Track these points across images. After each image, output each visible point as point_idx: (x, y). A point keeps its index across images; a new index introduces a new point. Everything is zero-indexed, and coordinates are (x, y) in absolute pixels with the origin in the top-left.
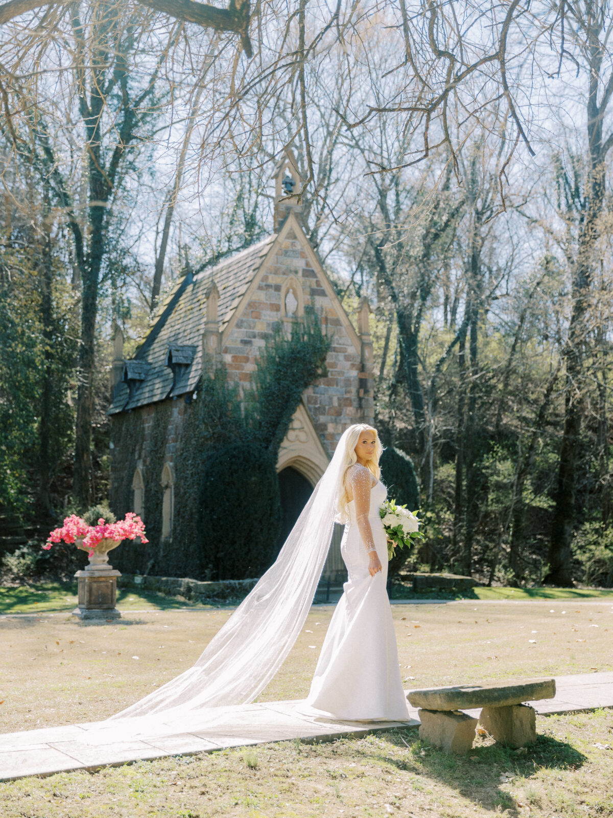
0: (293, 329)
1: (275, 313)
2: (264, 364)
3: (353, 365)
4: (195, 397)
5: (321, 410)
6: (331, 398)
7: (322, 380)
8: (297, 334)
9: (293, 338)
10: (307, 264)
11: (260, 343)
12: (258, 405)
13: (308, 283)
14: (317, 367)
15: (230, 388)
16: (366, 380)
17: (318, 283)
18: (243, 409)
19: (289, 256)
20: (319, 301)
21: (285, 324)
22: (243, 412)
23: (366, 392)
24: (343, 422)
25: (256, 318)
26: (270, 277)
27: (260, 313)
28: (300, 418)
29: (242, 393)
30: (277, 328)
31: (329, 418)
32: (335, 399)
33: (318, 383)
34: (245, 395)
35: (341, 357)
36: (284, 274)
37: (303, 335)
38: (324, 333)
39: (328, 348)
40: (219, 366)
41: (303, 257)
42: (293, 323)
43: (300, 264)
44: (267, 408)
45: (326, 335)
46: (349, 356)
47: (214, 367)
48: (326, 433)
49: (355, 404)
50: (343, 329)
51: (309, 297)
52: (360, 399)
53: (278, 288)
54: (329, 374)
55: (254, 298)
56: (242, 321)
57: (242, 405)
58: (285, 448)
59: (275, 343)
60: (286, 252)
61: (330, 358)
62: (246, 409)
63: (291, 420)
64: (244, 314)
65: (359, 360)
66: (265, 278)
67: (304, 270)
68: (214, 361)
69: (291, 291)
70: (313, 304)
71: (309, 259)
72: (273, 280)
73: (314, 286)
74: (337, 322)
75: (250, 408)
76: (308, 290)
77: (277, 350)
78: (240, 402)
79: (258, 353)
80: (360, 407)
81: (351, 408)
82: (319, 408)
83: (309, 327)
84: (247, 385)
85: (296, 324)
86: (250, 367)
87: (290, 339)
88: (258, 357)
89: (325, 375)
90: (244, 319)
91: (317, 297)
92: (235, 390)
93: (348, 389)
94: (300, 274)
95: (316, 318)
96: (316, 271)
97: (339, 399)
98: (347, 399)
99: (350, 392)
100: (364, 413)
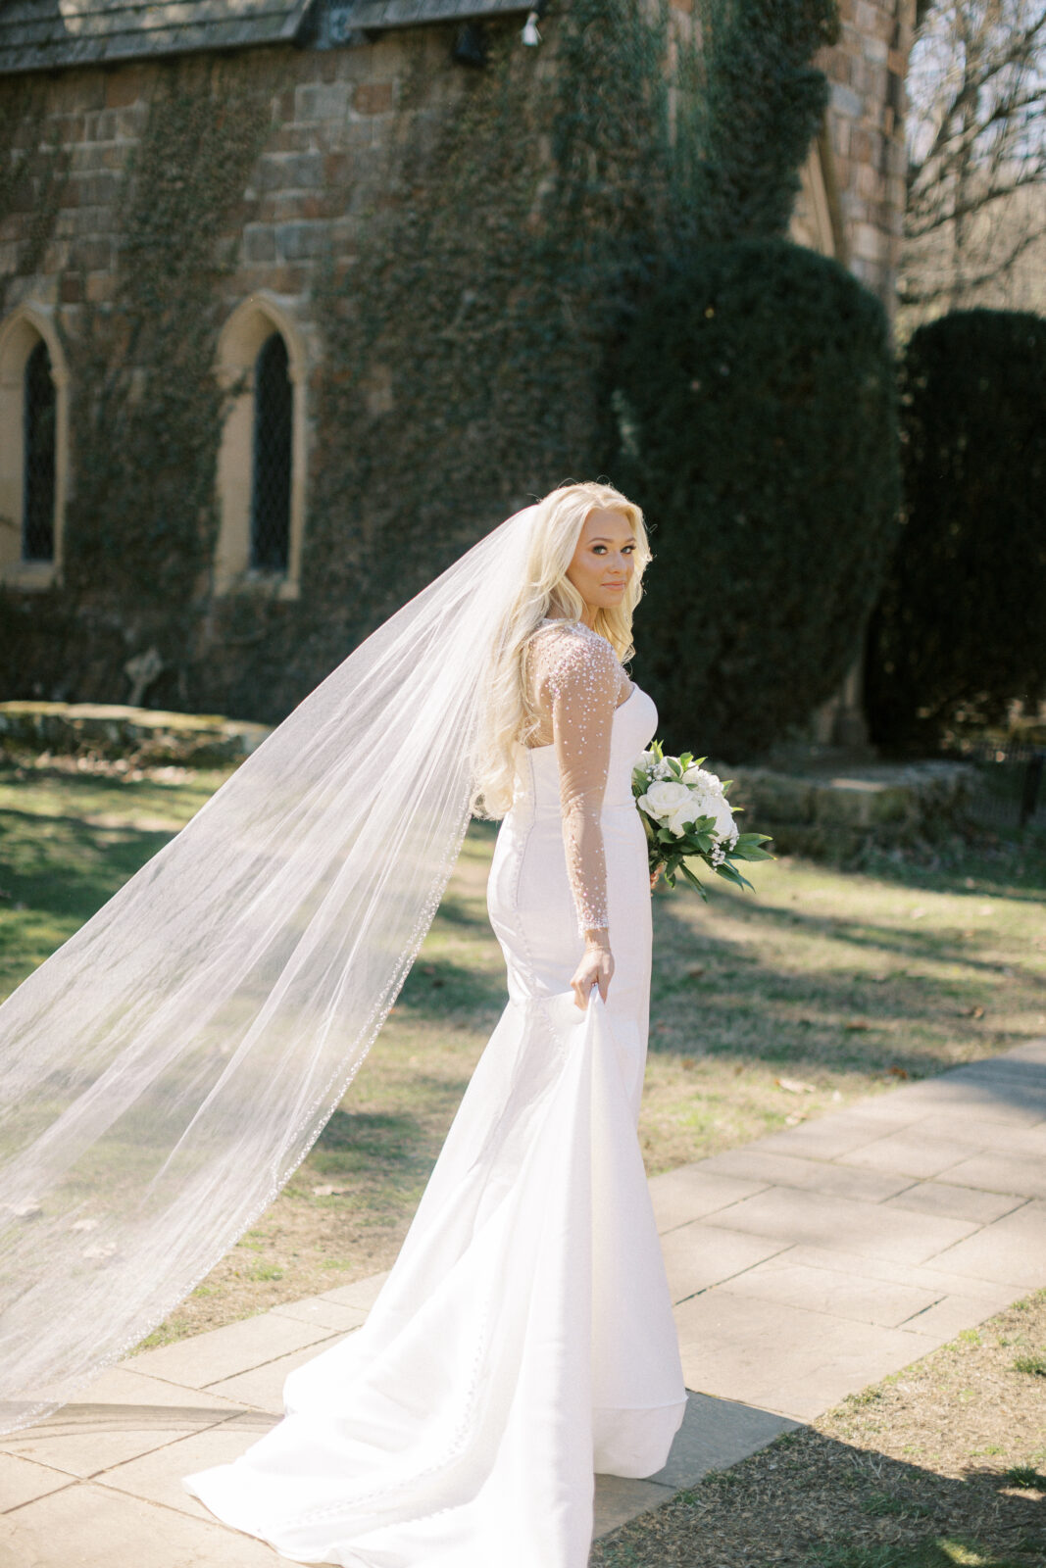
3: (880, 20)
4: (530, 35)
15: (650, 20)
18: (672, 112)
22: (673, 127)
23: (897, 121)
29: (672, 50)
34: (680, 61)
49: (876, 155)
52: (886, 144)
54: (841, 37)
78: (668, 84)
81: (869, 170)
84: (684, 21)
89: (833, 36)
92: (659, 35)
93: (868, 101)
97: (851, 134)
98: (863, 136)
99: (870, 112)
100: (889, 193)
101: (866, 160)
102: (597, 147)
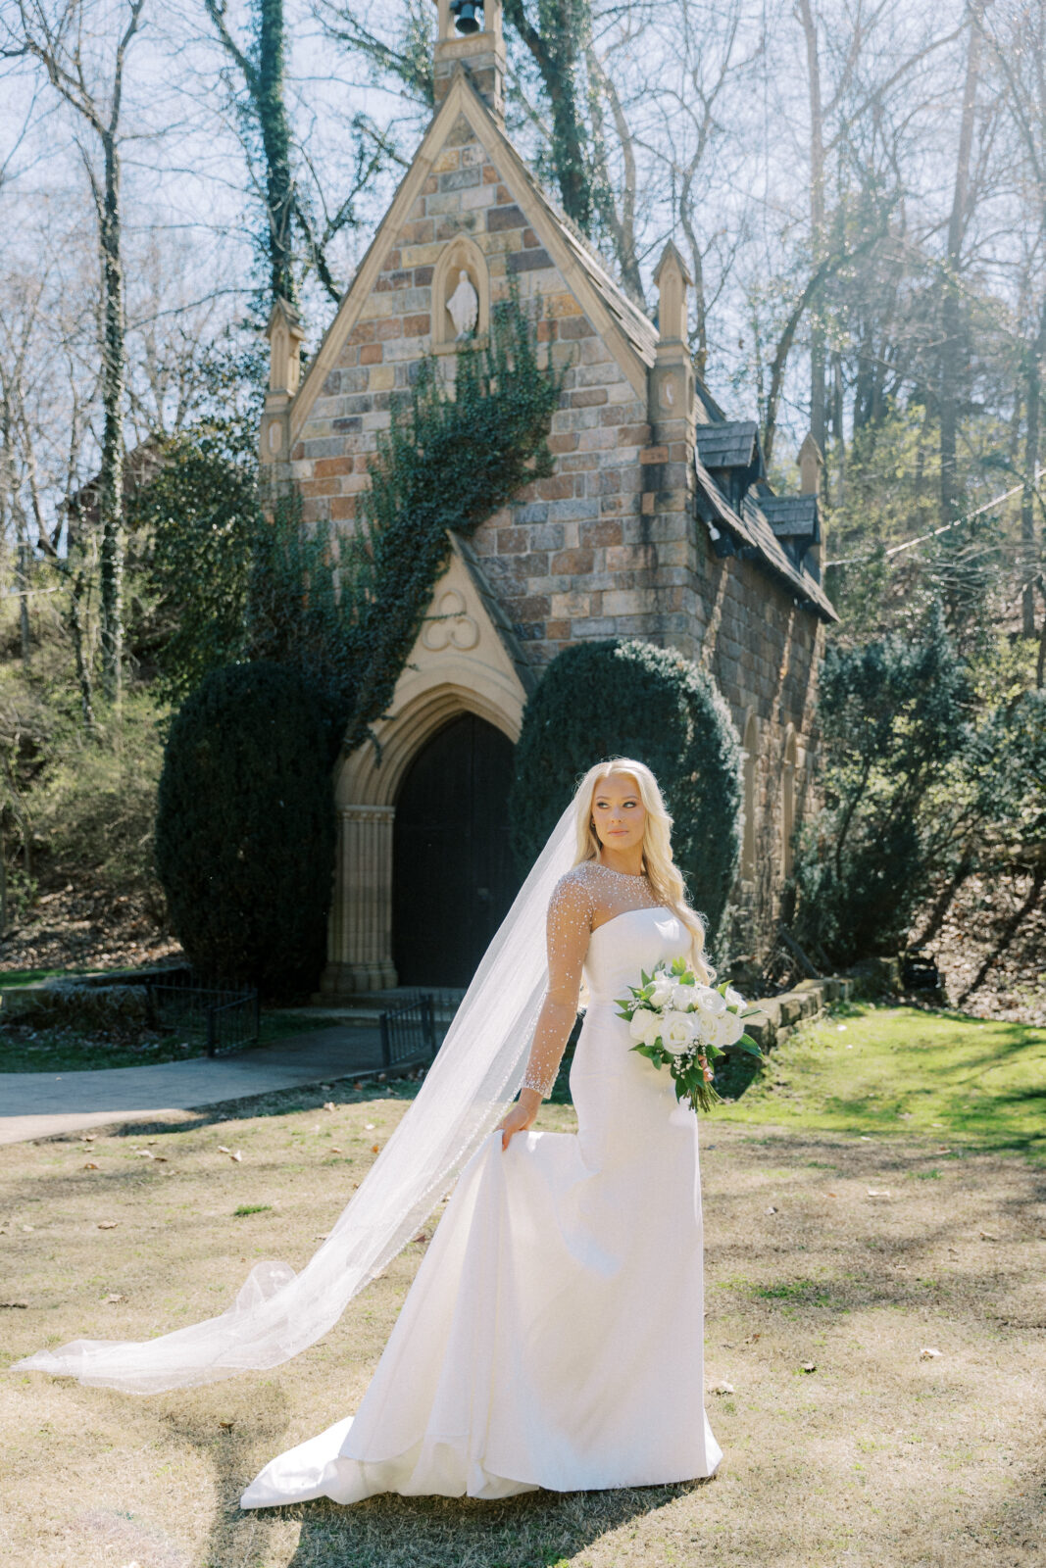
0: (461, 367)
1: (415, 340)
2: (385, 471)
3: (624, 432)
5: (537, 564)
6: (560, 531)
7: (536, 486)
8: (469, 378)
9: (459, 392)
10: (501, 196)
11: (378, 420)
12: (372, 569)
13: (501, 244)
14: (521, 454)
15: (310, 538)
16: (662, 466)
17: (529, 239)
19: (453, 189)
20: (532, 283)
21: (441, 360)
22: (338, 592)
23: (663, 497)
24: (595, 586)
25: (372, 362)
26: (405, 253)
27: (380, 347)
28: (455, 590)
29: (335, 548)
30: (422, 375)
31: (556, 579)
32: (572, 530)
33: (523, 494)
34: (343, 551)
35: (590, 416)
36: (440, 237)
37: (487, 379)
38: (541, 363)
39: (554, 396)
40: (285, 491)
41: (490, 181)
42: (461, 354)
43: (480, 199)
45: (549, 369)
46: (618, 408)
47: (274, 496)
48: (548, 620)
49: (631, 535)
50: (597, 341)
51: (503, 279)
52: (645, 521)
53: (424, 276)
54: (556, 468)
55: (365, 314)
56: (338, 376)
57: (336, 577)
58: (413, 667)
59: (416, 414)
60: (446, 180)
61: (559, 425)
62: (345, 583)
63: (428, 599)
64: (343, 359)
65: (644, 417)
66: (395, 257)
67: (490, 213)
68: (273, 482)
69: (463, 274)
70: (515, 293)
71: (506, 182)
72: (409, 261)
73: (518, 245)
74: (581, 328)
75: (354, 579)
76: (501, 261)
77: (418, 426)
79: (374, 446)
80: (646, 541)
81: (619, 549)
82: (529, 557)
83: (502, 357)
84: (347, 525)
85: (466, 354)
86: (356, 483)
87: (453, 398)
88: (374, 455)
89: (544, 471)
90: (342, 371)
91: (524, 276)
92: (320, 543)
93: (611, 498)
94: (481, 225)
95: (523, 326)
96: (522, 207)
97: (583, 529)
98: (605, 526)
99: (615, 506)
100: (655, 557)
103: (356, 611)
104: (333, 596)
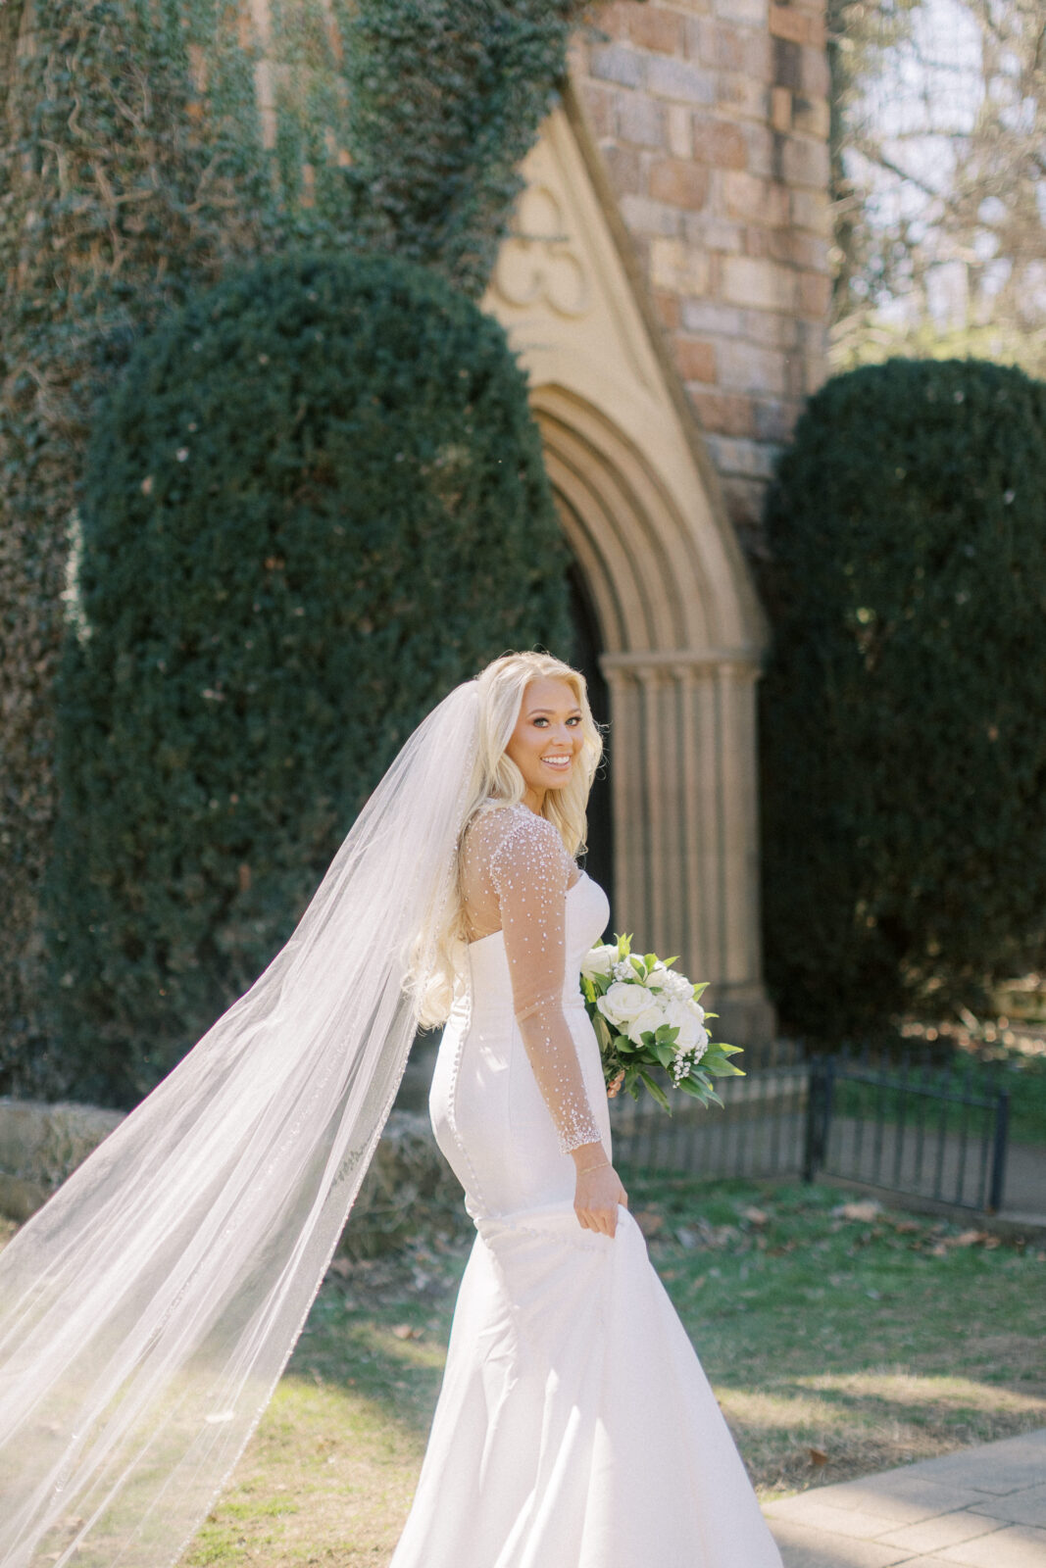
5: (629, 171)
6: (661, 115)
7: (626, 11)
12: (341, 88)
16: (800, 50)
18: (265, 97)
22: (268, 117)
23: (800, 107)
24: (713, 239)
31: (657, 211)
32: (679, 120)
34: (276, 21)
44: (389, 110)
49: (759, 157)
52: (778, 140)
57: (265, 77)
62: (283, 100)
75: (302, 98)
78: (254, 54)
80: (777, 179)
81: (742, 179)
93: (731, 79)
97: (694, 124)
98: (725, 129)
99: (737, 97)
100: (791, 210)
101: (741, 164)
102: (70, 143)
103: (307, 175)
104: (250, 126)
